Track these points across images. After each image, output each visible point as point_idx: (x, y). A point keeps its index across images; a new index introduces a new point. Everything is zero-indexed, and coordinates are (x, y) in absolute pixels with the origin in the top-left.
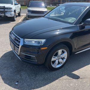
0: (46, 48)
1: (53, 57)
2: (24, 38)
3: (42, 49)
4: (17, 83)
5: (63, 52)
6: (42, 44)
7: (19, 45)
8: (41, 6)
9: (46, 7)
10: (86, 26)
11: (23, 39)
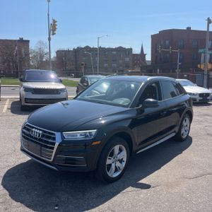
0: (99, 142)
1: (109, 157)
2: (62, 132)
3: (94, 143)
4: (56, 208)
5: (121, 150)
6: (92, 137)
7: (54, 144)
8: (50, 78)
9: (61, 81)
10: (145, 110)
11: (60, 133)
